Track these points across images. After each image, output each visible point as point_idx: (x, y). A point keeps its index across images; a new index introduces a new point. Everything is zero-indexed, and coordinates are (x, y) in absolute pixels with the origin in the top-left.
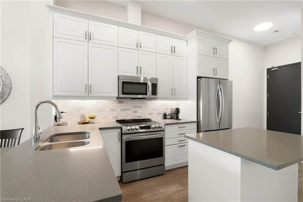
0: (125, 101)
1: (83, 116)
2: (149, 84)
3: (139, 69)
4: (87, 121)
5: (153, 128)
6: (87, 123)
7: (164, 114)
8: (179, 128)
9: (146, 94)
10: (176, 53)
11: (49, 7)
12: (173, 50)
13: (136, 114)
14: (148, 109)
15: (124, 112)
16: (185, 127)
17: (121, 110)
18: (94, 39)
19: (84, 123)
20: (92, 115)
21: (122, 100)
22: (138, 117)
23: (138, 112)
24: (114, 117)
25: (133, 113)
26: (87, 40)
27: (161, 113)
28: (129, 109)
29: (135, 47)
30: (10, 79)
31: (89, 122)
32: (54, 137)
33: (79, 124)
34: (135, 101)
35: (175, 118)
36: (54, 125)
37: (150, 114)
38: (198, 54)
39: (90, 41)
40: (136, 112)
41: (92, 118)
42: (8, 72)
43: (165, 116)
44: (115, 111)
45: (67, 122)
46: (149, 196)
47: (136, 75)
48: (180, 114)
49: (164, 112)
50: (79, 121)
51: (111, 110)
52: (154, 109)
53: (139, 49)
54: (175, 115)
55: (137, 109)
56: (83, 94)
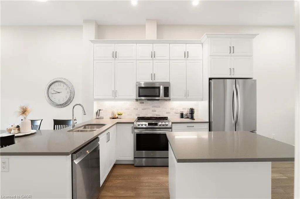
0: (146, 102)
1: (113, 113)
2: (162, 88)
3: (153, 76)
4: (116, 117)
5: (160, 125)
6: (116, 118)
7: (181, 113)
8: (188, 127)
9: (159, 96)
10: (189, 57)
11: (92, 41)
12: (186, 55)
13: (155, 113)
14: (165, 108)
15: (145, 110)
16: (193, 127)
17: (142, 109)
18: (118, 57)
19: (113, 118)
20: (119, 112)
21: (143, 101)
22: (157, 115)
23: (157, 111)
24: (136, 115)
25: (153, 111)
26: (114, 59)
27: (178, 112)
28: (149, 108)
29: (150, 58)
30: (74, 88)
31: (117, 117)
32: (86, 126)
33: (110, 119)
34: (154, 101)
35: (190, 117)
36: (96, 118)
37: (168, 113)
38: (210, 56)
39: (116, 59)
40: (155, 111)
41: (119, 115)
42: (73, 85)
43: (182, 116)
44: (137, 109)
45: (104, 116)
46: (147, 179)
47: (151, 81)
48: (194, 114)
49: (181, 112)
50: (111, 117)
51: (134, 109)
52: (171, 109)
53: (154, 59)
54: (190, 114)
55: (156, 109)
56: (111, 97)
